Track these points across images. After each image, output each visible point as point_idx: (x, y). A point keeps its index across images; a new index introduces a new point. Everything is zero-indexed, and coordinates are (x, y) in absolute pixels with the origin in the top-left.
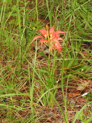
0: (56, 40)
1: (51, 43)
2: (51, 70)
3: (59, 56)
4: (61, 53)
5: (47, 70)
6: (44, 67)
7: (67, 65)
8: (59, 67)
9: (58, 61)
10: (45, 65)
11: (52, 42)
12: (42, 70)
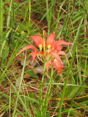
0: (55, 54)
1: (48, 58)
2: (43, 98)
3: (57, 79)
4: (61, 75)
5: (36, 98)
6: (32, 92)
7: (68, 94)
8: (55, 96)
9: (55, 86)
10: (34, 91)
11: (49, 56)
12: (29, 97)
